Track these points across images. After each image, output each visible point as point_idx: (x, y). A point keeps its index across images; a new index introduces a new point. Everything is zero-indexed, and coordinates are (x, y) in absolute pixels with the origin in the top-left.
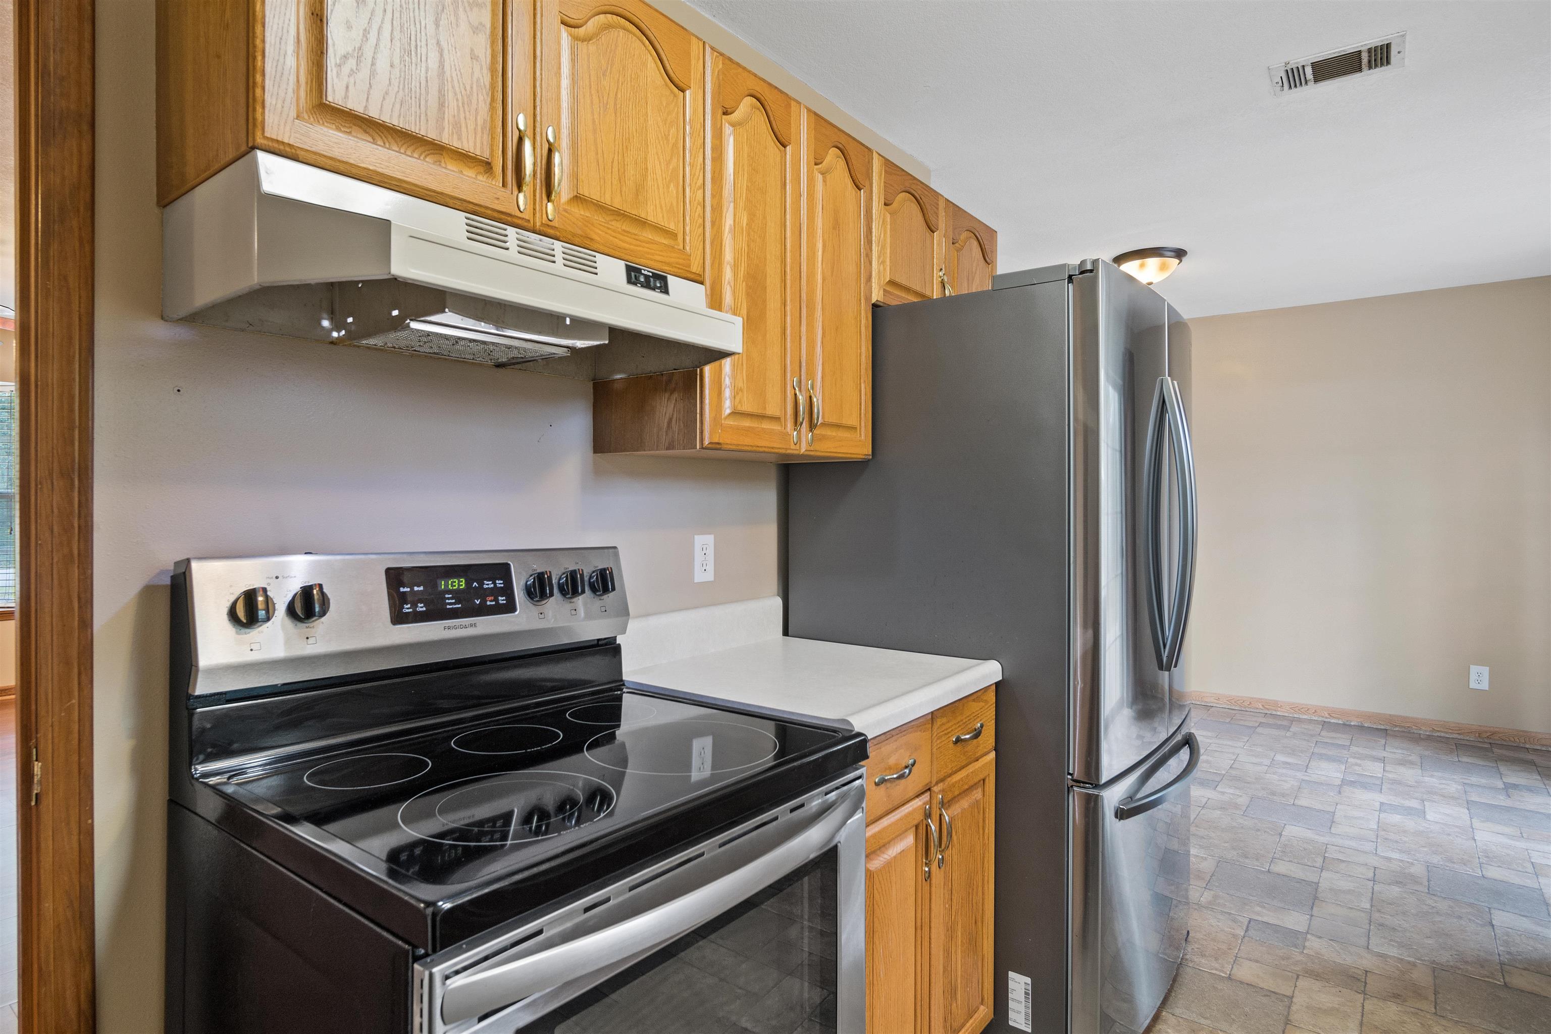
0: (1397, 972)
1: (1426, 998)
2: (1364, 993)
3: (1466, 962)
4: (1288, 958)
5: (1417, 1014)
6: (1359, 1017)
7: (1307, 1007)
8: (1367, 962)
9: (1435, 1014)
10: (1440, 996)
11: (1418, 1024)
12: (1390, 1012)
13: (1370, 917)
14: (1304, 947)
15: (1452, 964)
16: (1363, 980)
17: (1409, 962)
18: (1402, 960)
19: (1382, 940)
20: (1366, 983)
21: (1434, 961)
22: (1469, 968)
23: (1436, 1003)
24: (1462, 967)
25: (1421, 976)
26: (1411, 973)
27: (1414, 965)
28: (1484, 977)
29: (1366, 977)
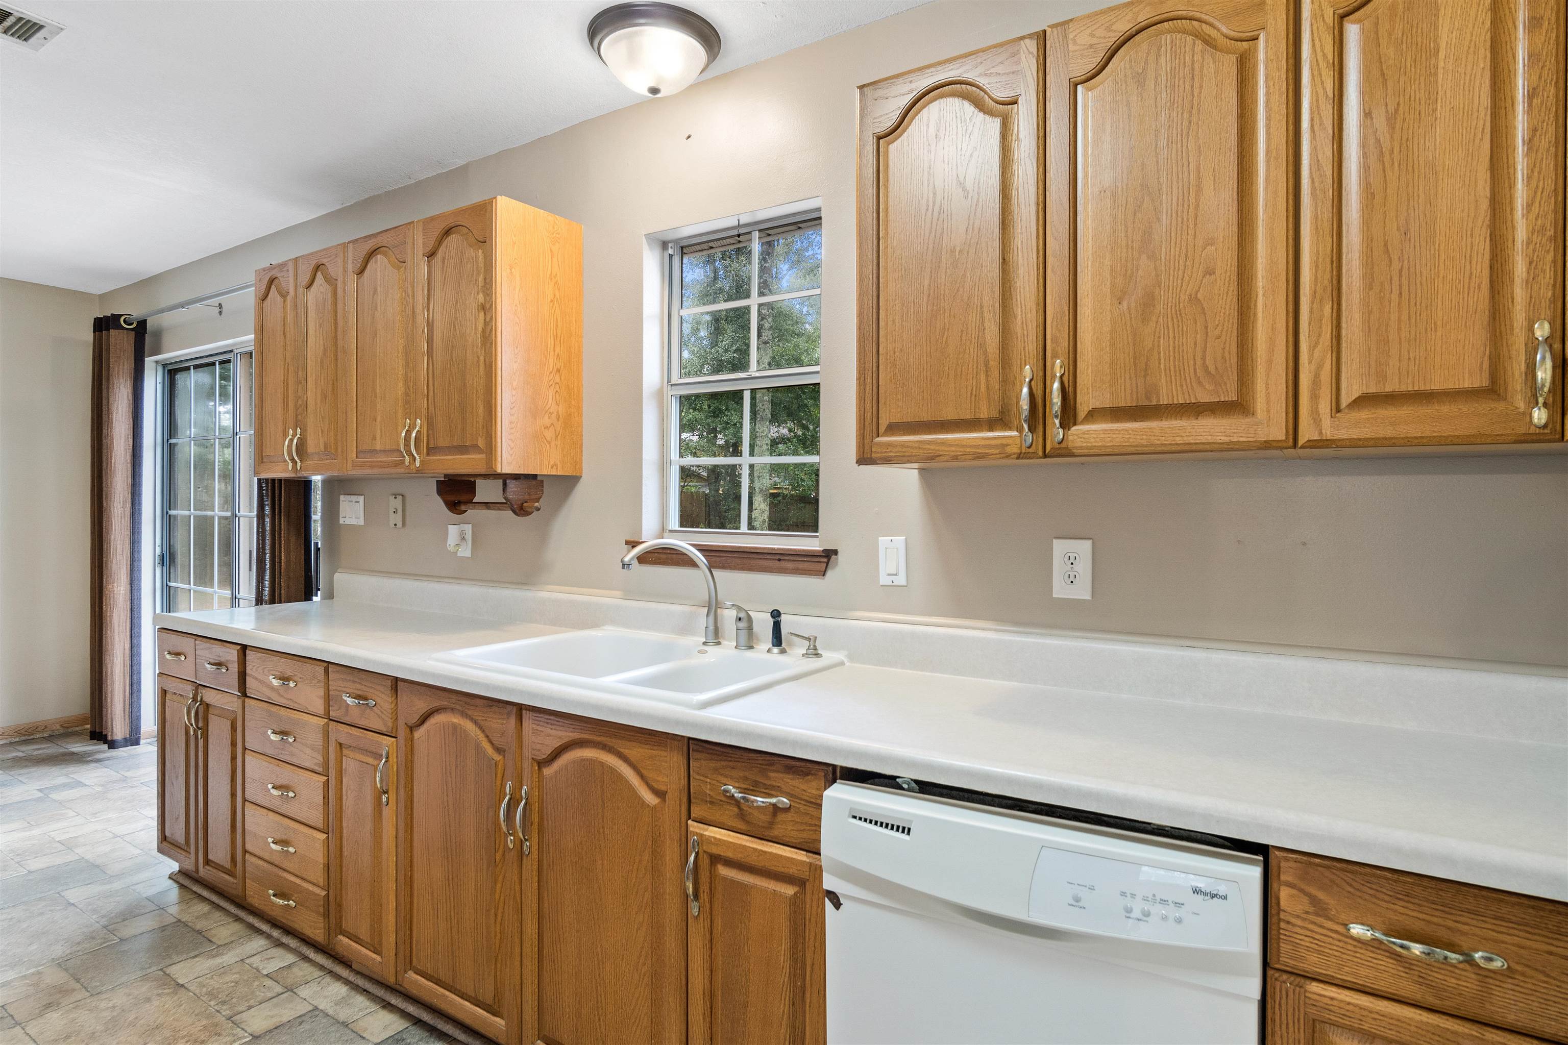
0: (30, 989)
1: (74, 990)
2: (18, 1024)
3: (79, 943)
5: (78, 1006)
9: (91, 995)
10: (82, 980)
11: (86, 1012)
12: (55, 1021)
15: (68, 952)
16: (7, 1015)
17: (33, 974)
18: (24, 976)
20: (11, 1016)
21: (52, 959)
22: (84, 946)
23: (84, 987)
24: (78, 949)
25: (53, 977)
26: (43, 981)
27: (39, 973)
28: (101, 945)
29: (6, 1010)
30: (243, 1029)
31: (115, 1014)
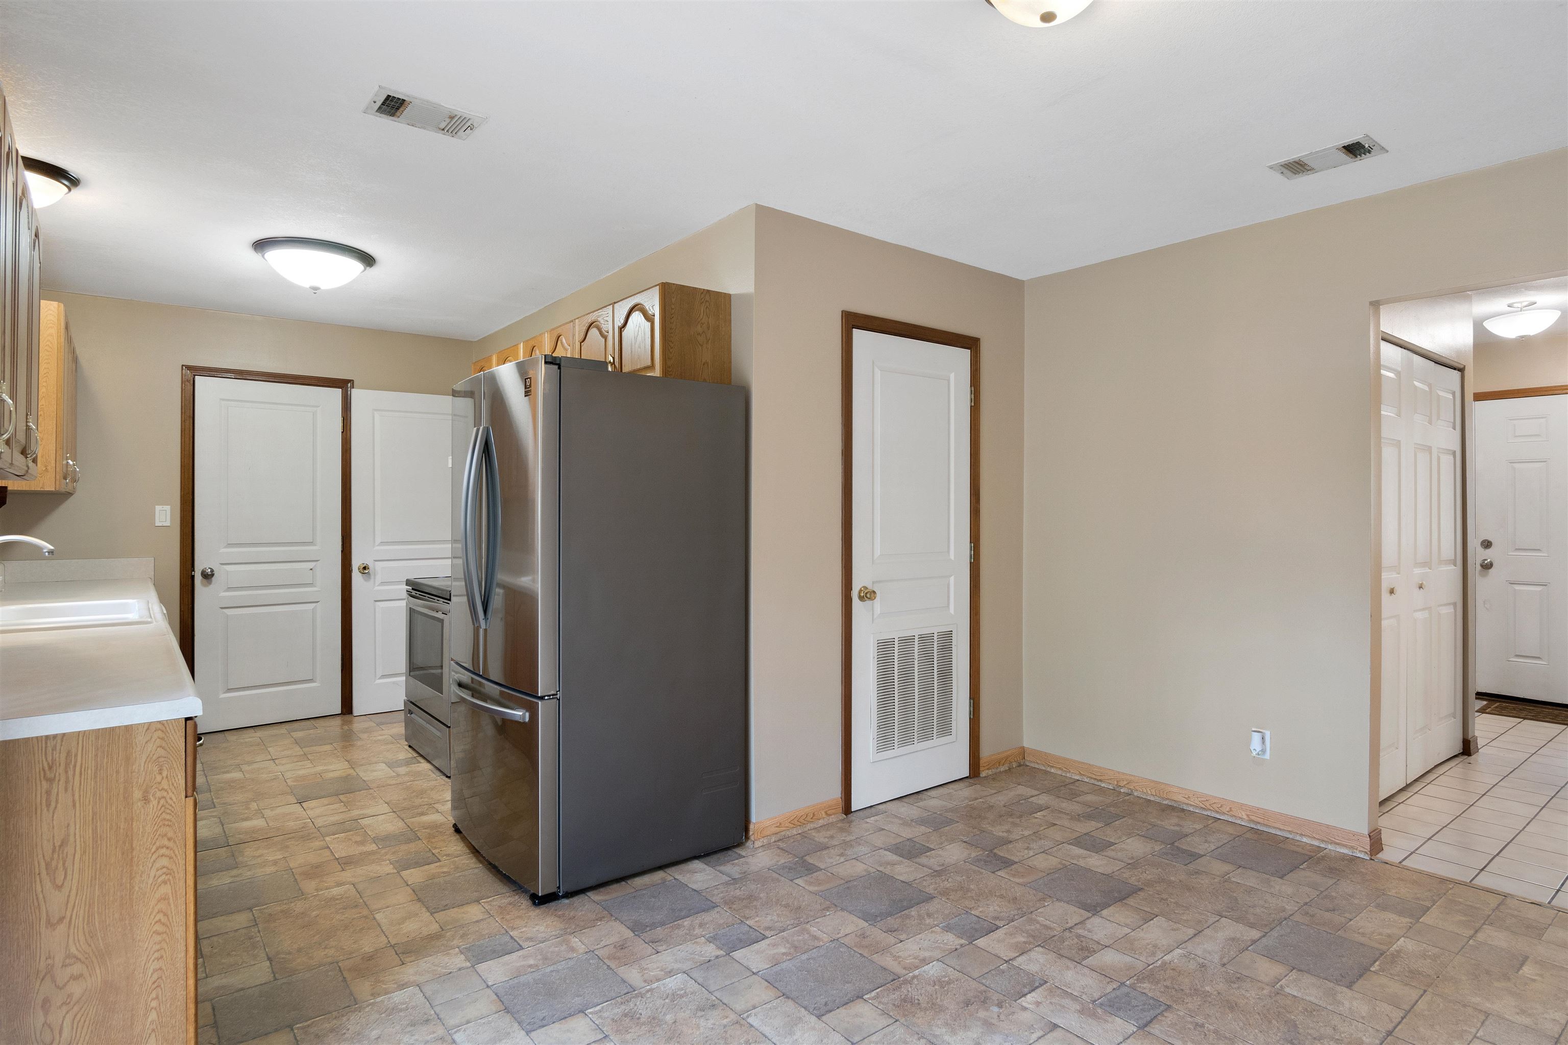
0: (382, 979)
1: (349, 970)
2: (393, 946)
3: (332, 1030)
4: (461, 937)
5: (350, 954)
6: (383, 928)
7: (418, 914)
8: (409, 972)
9: (337, 963)
10: (341, 979)
11: (345, 947)
12: (368, 945)
13: (444, 1025)
14: (462, 953)
15: (345, 1019)
16: (400, 955)
17: (379, 995)
18: (386, 994)
19: (414, 1004)
20: (397, 954)
21: (360, 1012)
22: (327, 1025)
23: (340, 971)
24: (335, 1021)
25: (363, 988)
26: (371, 985)
27: (374, 995)
28: (313, 1023)
29: (401, 960)
30: (254, 916)
31: (326, 942)
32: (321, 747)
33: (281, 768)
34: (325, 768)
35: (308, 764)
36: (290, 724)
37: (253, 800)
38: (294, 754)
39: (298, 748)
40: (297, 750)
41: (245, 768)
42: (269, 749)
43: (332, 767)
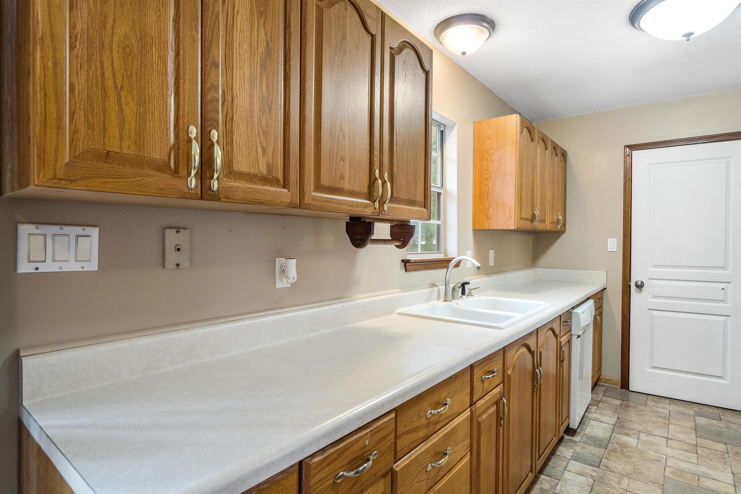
32: (716, 443)
33: (669, 452)
34: (707, 471)
35: (693, 457)
36: (700, 407)
37: (628, 476)
38: (688, 441)
39: (693, 436)
40: (692, 438)
41: (643, 437)
42: (670, 426)
43: (714, 474)
